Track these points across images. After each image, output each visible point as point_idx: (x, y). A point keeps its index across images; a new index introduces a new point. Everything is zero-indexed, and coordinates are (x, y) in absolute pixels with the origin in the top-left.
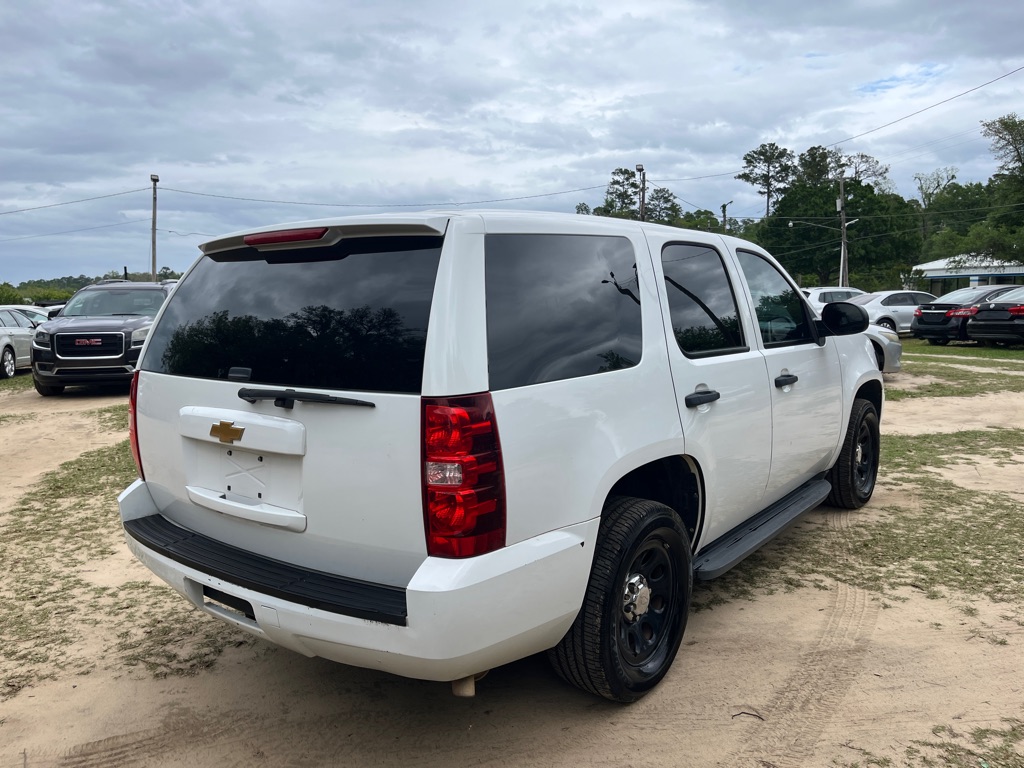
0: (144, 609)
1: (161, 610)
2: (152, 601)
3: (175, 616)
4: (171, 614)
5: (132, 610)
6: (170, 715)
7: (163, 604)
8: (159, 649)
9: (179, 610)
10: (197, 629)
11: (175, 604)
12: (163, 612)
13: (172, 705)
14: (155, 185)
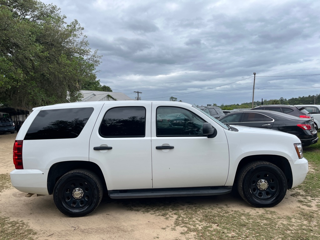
14: (255, 75)
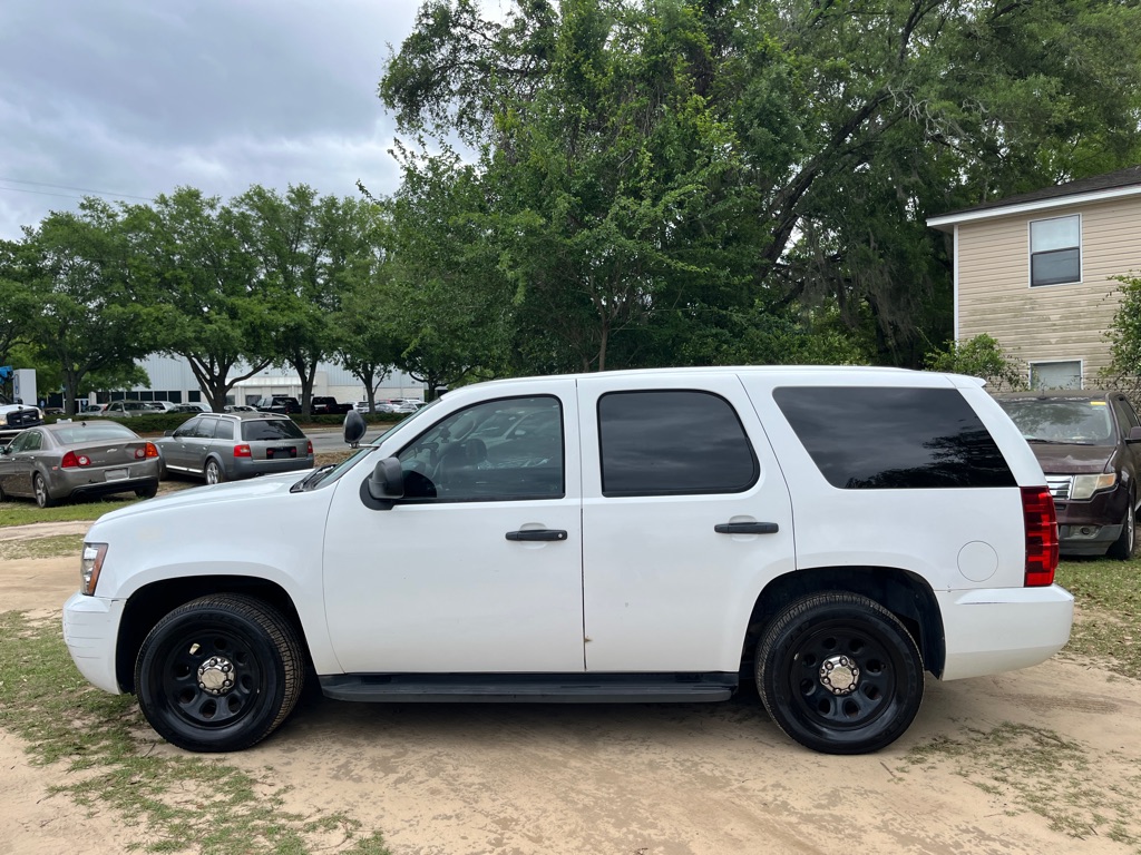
0: (1060, 788)
1: (1041, 780)
2: (1050, 794)
3: (1026, 768)
4: (1030, 771)
5: (1072, 790)
6: (1045, 711)
7: (1038, 786)
8: (1047, 749)
9: (1021, 773)
10: (1009, 753)
11: (1025, 781)
12: (1039, 776)
13: (1043, 716)
